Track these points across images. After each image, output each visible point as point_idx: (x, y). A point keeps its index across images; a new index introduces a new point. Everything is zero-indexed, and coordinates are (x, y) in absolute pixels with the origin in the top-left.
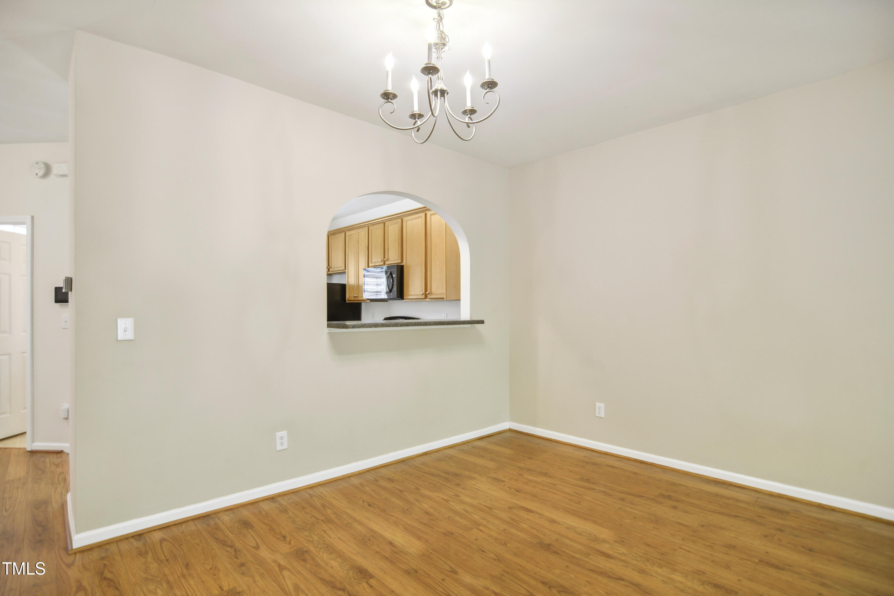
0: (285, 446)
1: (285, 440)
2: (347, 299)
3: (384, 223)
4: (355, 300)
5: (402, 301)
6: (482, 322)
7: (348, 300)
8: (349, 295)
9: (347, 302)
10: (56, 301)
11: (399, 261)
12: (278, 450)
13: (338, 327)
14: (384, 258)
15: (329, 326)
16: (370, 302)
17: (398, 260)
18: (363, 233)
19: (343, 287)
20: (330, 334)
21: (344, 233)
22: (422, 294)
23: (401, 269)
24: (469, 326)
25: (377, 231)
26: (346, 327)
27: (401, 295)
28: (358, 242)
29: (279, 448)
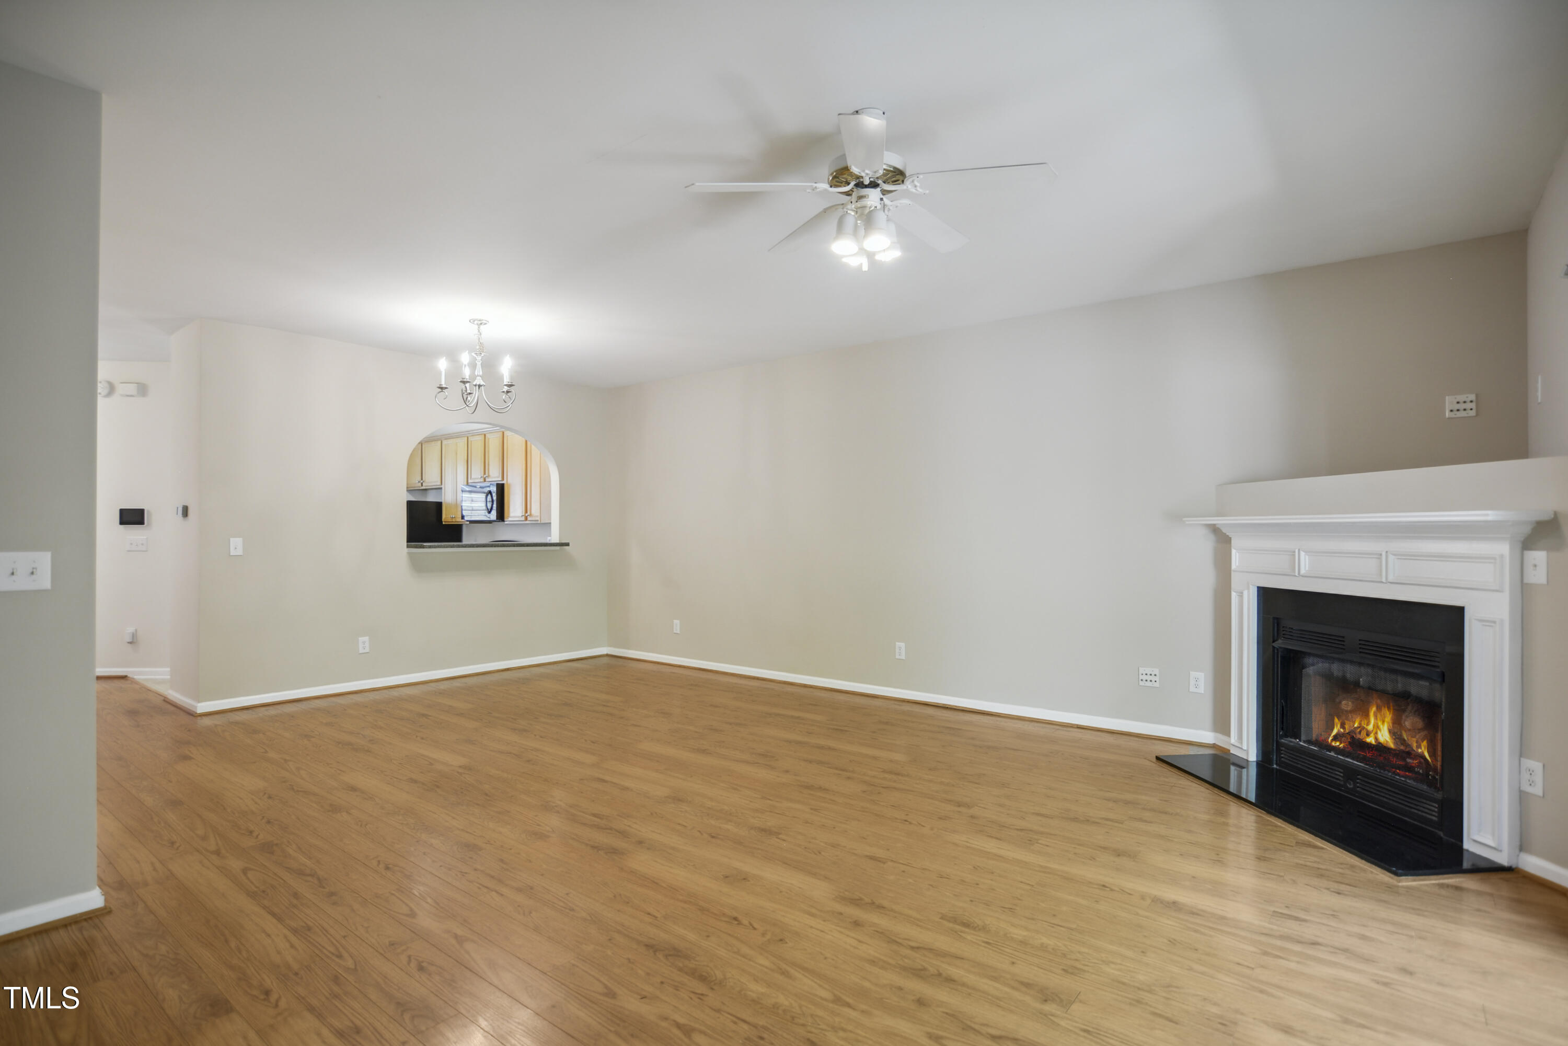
0: (367, 650)
1: (367, 645)
2: (443, 520)
3: (485, 435)
4: (453, 522)
5: (503, 523)
6: (567, 544)
7: (445, 522)
8: (446, 515)
9: (444, 523)
10: (122, 523)
11: (500, 479)
12: (360, 652)
13: (416, 547)
14: (485, 474)
15: (408, 547)
16: (470, 523)
17: (498, 477)
18: (462, 443)
19: (439, 505)
20: (409, 553)
21: (440, 442)
22: (522, 516)
23: (501, 488)
24: (558, 548)
25: (477, 442)
26: (423, 547)
27: (501, 516)
28: (456, 454)
29: (361, 651)
